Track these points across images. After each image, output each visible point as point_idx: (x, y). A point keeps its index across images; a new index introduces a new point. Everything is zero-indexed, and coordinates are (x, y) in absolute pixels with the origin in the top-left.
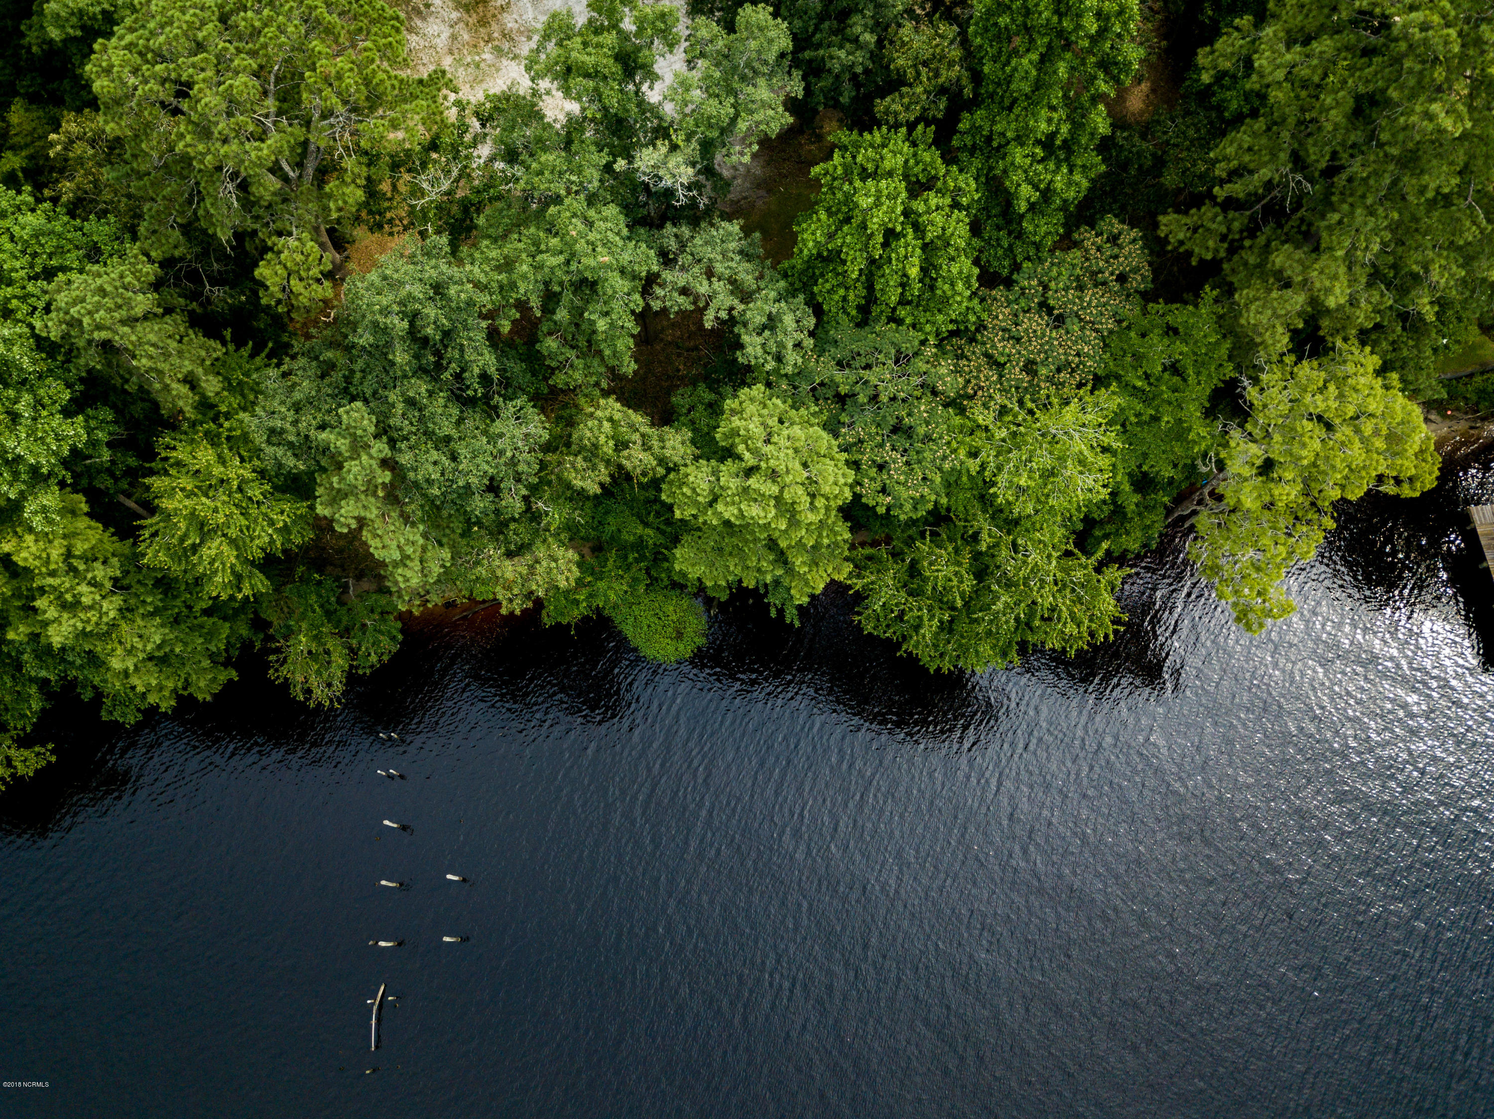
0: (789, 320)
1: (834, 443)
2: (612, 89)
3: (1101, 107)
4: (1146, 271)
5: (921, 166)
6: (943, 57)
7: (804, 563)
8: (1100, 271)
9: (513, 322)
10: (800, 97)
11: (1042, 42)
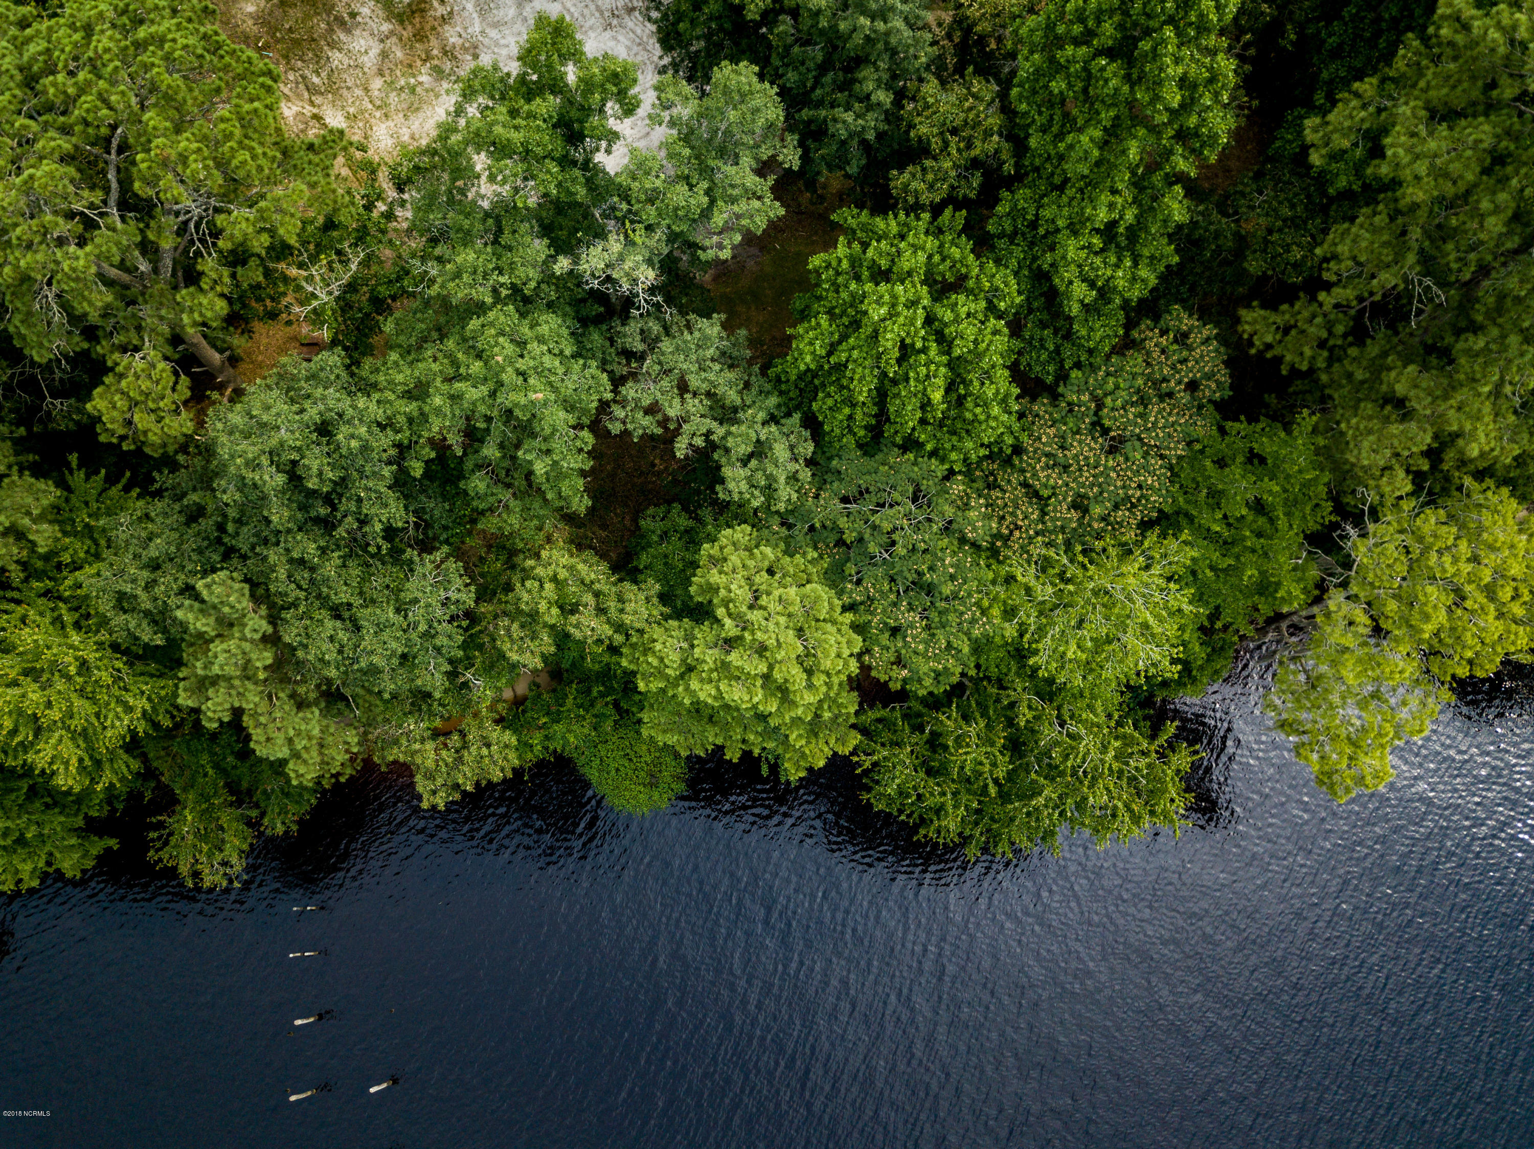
0: (780, 451)
1: (837, 602)
3: (1178, 188)
4: (1223, 376)
5: (948, 263)
6: (977, 124)
7: (800, 736)
8: (1165, 380)
9: (427, 462)
10: (796, 168)
11: (1106, 116)
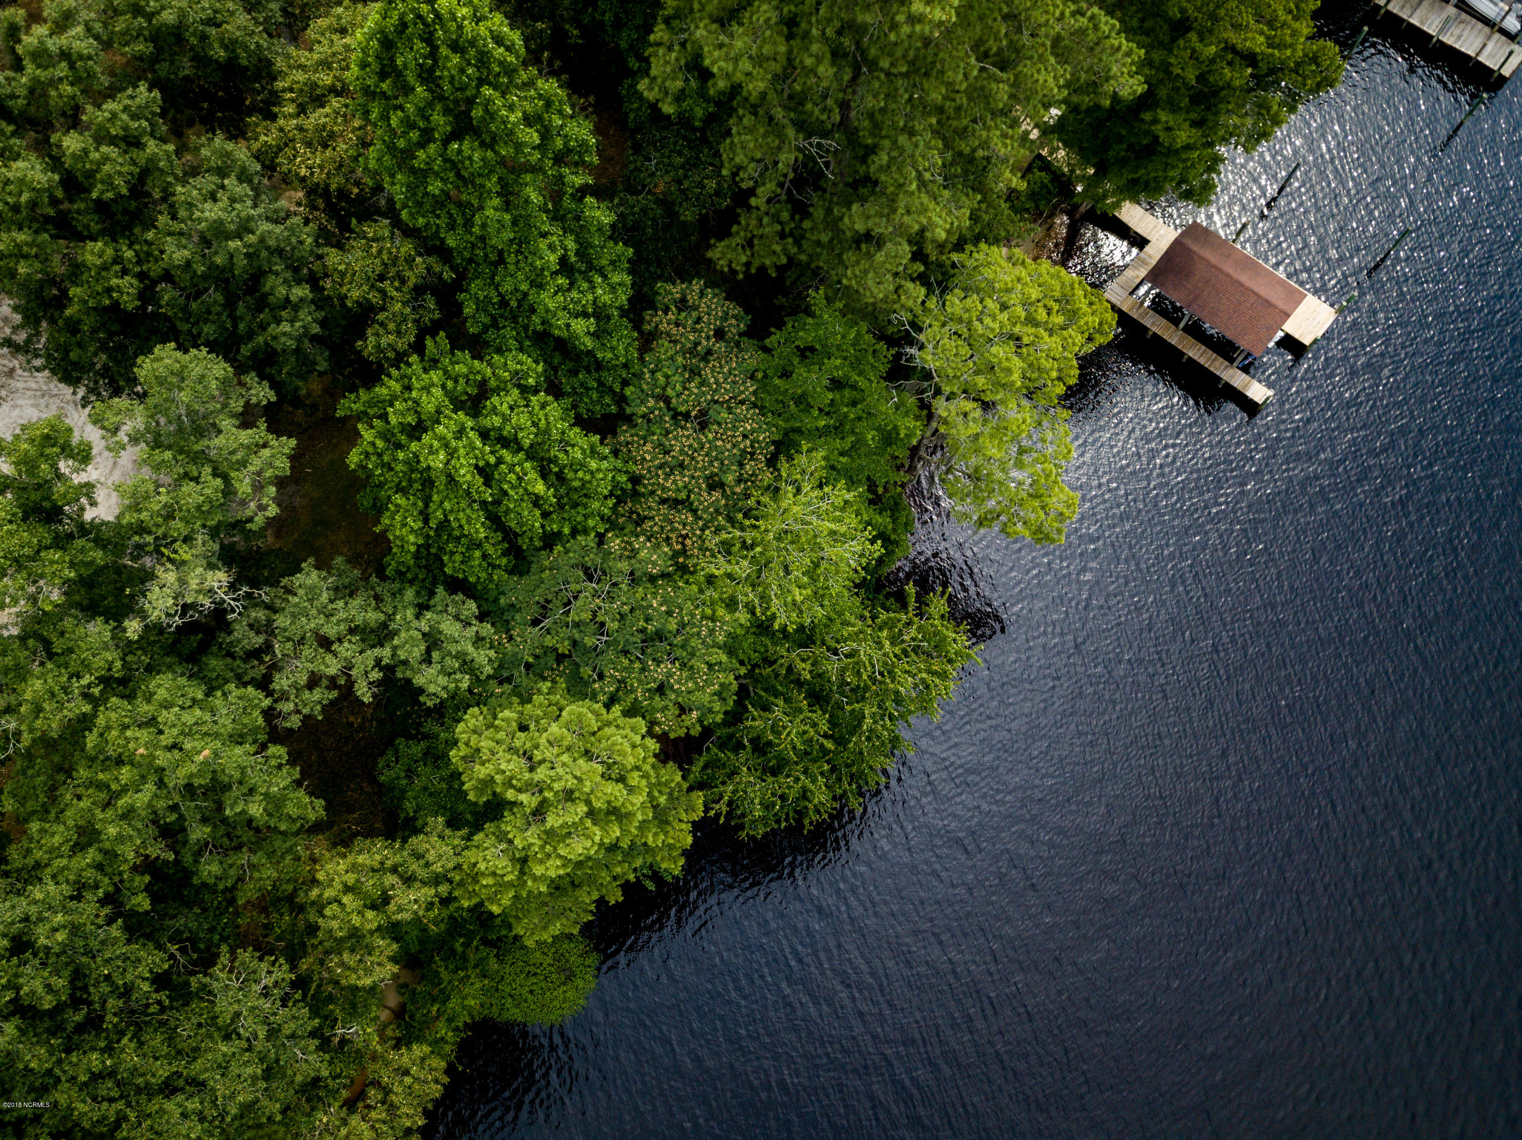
0: (450, 627)
1: (596, 706)
2: (52, 562)
3: (589, 199)
4: (734, 309)
5: (462, 381)
6: (395, 260)
7: (655, 834)
10: (274, 399)
11: (492, 184)
